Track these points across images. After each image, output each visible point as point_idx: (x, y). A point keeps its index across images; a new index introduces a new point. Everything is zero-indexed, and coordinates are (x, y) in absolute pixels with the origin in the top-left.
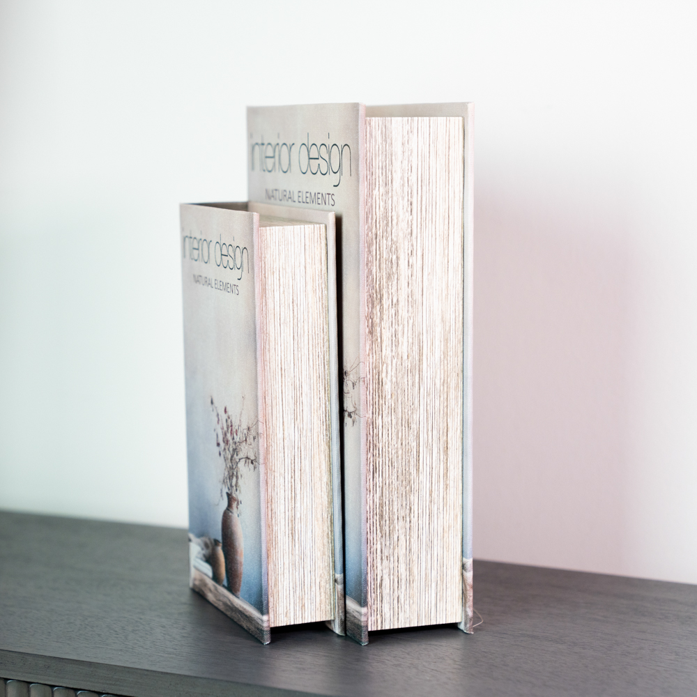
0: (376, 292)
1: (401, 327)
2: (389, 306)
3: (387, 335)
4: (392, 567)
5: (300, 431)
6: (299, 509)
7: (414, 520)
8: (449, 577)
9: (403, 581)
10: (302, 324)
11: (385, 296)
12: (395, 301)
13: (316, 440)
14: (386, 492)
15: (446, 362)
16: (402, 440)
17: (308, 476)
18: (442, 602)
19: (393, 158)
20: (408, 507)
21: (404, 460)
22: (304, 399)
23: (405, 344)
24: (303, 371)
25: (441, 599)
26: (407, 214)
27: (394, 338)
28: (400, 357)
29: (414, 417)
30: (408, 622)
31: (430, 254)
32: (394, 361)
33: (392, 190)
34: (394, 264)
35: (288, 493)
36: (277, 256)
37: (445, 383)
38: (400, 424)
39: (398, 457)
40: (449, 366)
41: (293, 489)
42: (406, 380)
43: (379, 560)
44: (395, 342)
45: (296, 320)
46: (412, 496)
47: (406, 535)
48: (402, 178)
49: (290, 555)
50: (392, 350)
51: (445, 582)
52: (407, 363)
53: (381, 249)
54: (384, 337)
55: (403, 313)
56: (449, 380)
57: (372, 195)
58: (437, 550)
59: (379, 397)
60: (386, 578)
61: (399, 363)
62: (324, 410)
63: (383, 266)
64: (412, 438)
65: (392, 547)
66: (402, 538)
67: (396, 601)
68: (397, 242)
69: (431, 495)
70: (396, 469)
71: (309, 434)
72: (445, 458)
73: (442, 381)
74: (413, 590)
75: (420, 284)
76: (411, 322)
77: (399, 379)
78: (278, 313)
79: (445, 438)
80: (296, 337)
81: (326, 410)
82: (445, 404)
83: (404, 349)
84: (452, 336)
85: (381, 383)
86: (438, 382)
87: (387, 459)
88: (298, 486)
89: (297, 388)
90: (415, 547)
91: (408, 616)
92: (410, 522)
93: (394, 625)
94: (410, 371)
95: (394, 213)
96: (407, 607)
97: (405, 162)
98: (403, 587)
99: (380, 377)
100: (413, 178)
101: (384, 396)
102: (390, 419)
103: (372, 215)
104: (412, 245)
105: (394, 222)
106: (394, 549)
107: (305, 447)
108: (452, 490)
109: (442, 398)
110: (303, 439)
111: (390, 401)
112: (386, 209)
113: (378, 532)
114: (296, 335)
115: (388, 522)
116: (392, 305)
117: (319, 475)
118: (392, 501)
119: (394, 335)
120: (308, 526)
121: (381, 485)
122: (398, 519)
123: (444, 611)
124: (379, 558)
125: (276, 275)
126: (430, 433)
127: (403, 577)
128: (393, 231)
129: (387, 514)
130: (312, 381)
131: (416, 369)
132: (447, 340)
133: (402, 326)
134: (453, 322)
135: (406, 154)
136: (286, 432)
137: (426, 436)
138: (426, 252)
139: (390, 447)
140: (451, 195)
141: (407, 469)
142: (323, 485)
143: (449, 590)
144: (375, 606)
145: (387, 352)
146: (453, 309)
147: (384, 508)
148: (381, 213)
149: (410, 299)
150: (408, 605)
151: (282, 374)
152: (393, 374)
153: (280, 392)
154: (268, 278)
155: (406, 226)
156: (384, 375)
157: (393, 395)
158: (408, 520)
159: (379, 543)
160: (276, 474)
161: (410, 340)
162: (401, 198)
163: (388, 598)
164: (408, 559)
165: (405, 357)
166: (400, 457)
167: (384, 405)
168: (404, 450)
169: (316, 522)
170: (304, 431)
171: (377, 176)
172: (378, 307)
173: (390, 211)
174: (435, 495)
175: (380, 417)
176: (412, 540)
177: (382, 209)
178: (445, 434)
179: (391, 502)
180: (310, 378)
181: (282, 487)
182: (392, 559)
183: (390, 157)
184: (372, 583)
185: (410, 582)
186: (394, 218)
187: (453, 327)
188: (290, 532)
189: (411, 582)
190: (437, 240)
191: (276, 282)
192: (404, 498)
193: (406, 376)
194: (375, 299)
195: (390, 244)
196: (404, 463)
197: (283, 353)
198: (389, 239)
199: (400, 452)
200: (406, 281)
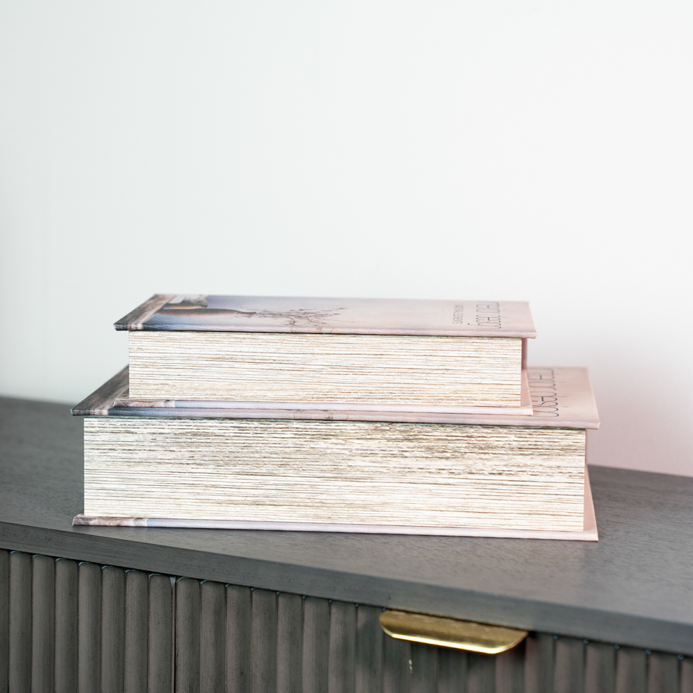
0: (415, 435)
1: (379, 459)
2: (401, 448)
3: (373, 445)
4: (146, 444)
5: (320, 371)
6: (243, 366)
7: (189, 469)
8: (130, 503)
9: (130, 456)
10: (424, 378)
11: (411, 444)
12: (406, 454)
13: (309, 386)
14: (218, 440)
15: (343, 505)
16: (269, 458)
17: (274, 377)
18: (105, 495)
19: (546, 457)
20: (202, 462)
21: (249, 459)
22: (351, 377)
23: (363, 464)
24: (378, 377)
25: (109, 495)
26: (490, 469)
27: (369, 452)
28: (351, 458)
29: (291, 471)
30: (89, 459)
31: (450, 492)
32: (346, 452)
33: (514, 455)
34: (442, 454)
35: (259, 356)
36: (492, 356)
37: (323, 504)
38: (284, 456)
39: (253, 453)
40: (339, 509)
41: (263, 361)
42: (327, 463)
43: (153, 431)
44: (365, 454)
45: (429, 371)
46: (212, 466)
47: (175, 459)
48: (526, 465)
49: (198, 356)
50: (357, 450)
51: (126, 499)
52: (344, 465)
53: (457, 442)
54: (371, 442)
55: (394, 462)
56: (325, 508)
57: (510, 434)
58: (158, 491)
59: (313, 435)
60: (135, 437)
61: (345, 457)
62: (338, 396)
63: (440, 443)
64: (270, 467)
65: (164, 444)
66: (173, 455)
67: (110, 447)
68: (463, 458)
69: (213, 486)
70: (241, 450)
71: (315, 380)
72: (248, 503)
73: (325, 501)
74: (121, 465)
75: (421, 481)
76: (384, 470)
77: (329, 456)
78: (437, 354)
79: (268, 503)
80: (412, 371)
81: (337, 398)
82: (301, 504)
83: (358, 462)
84: (368, 513)
85: (326, 437)
86: (324, 497)
87: (252, 442)
88: (265, 366)
89: (362, 370)
90: (163, 468)
91: (95, 459)
92: (188, 464)
93: (88, 444)
94: (336, 469)
95: (492, 455)
96: (104, 458)
97: (541, 469)
98: (124, 455)
99: (332, 437)
100: (525, 477)
101: (313, 440)
102: (290, 446)
103: (491, 433)
104: (459, 474)
105: (482, 456)
106: (162, 446)
107: (302, 375)
108: (216, 508)
109: (307, 500)
110: (311, 374)
111: (308, 446)
112: (496, 447)
113: (181, 431)
114: (414, 371)
115: (189, 440)
116: (402, 451)
117: (274, 388)
118: (210, 446)
119: (372, 452)
120: (224, 375)
121: (226, 435)
122: (192, 451)
123: (96, 497)
124: (155, 431)
125: (474, 354)
126: (274, 487)
127: (134, 456)
128: (474, 454)
129: (198, 441)
130: (367, 385)
131: (338, 474)
132: (364, 507)
133: (381, 460)
134: (382, 514)
135: (548, 470)
136: (319, 356)
137: (272, 482)
138: (452, 488)
139: (263, 445)
140: (507, 516)
141: (240, 462)
142: (263, 392)
143: (117, 503)
144: (108, 426)
145: (356, 444)
146: (395, 514)
147: (203, 438)
148: (492, 442)
149: (407, 470)
150: (105, 460)
151: (376, 355)
152: (334, 450)
153: (360, 353)
154: (472, 345)
155: (479, 468)
156: (334, 441)
157: (314, 450)
158: (190, 462)
159: (169, 431)
160: (280, 344)
161: (366, 469)
162: (505, 463)
163: (115, 439)
164: (151, 461)
165: (350, 463)
166: (252, 455)
167: (304, 440)
168: (259, 460)
169: (227, 383)
170: (318, 375)
171: (529, 440)
172: (400, 437)
173: (494, 452)
174: (213, 490)
175: (293, 436)
176: (170, 465)
177: (496, 443)
178: (271, 503)
179: (208, 444)
180: (370, 383)
181: (266, 350)
182: (153, 444)
183: (546, 453)
184: (130, 423)
185: (128, 462)
186: (487, 456)
187: (376, 514)
188: (221, 356)
189: (128, 464)
190: (463, 500)
191: (468, 354)
192: (212, 458)
193: (331, 463)
194: (408, 433)
195: (462, 451)
196: (245, 459)
197: (397, 357)
198: (467, 450)
199: (257, 455)
200: (425, 467)
